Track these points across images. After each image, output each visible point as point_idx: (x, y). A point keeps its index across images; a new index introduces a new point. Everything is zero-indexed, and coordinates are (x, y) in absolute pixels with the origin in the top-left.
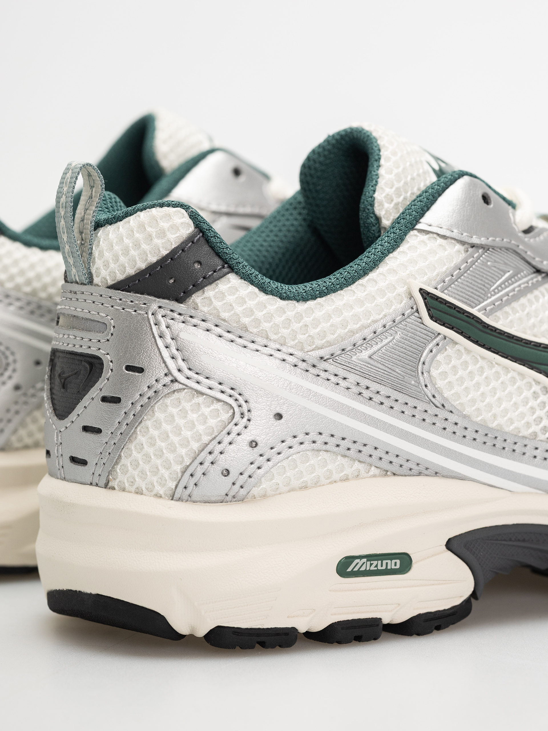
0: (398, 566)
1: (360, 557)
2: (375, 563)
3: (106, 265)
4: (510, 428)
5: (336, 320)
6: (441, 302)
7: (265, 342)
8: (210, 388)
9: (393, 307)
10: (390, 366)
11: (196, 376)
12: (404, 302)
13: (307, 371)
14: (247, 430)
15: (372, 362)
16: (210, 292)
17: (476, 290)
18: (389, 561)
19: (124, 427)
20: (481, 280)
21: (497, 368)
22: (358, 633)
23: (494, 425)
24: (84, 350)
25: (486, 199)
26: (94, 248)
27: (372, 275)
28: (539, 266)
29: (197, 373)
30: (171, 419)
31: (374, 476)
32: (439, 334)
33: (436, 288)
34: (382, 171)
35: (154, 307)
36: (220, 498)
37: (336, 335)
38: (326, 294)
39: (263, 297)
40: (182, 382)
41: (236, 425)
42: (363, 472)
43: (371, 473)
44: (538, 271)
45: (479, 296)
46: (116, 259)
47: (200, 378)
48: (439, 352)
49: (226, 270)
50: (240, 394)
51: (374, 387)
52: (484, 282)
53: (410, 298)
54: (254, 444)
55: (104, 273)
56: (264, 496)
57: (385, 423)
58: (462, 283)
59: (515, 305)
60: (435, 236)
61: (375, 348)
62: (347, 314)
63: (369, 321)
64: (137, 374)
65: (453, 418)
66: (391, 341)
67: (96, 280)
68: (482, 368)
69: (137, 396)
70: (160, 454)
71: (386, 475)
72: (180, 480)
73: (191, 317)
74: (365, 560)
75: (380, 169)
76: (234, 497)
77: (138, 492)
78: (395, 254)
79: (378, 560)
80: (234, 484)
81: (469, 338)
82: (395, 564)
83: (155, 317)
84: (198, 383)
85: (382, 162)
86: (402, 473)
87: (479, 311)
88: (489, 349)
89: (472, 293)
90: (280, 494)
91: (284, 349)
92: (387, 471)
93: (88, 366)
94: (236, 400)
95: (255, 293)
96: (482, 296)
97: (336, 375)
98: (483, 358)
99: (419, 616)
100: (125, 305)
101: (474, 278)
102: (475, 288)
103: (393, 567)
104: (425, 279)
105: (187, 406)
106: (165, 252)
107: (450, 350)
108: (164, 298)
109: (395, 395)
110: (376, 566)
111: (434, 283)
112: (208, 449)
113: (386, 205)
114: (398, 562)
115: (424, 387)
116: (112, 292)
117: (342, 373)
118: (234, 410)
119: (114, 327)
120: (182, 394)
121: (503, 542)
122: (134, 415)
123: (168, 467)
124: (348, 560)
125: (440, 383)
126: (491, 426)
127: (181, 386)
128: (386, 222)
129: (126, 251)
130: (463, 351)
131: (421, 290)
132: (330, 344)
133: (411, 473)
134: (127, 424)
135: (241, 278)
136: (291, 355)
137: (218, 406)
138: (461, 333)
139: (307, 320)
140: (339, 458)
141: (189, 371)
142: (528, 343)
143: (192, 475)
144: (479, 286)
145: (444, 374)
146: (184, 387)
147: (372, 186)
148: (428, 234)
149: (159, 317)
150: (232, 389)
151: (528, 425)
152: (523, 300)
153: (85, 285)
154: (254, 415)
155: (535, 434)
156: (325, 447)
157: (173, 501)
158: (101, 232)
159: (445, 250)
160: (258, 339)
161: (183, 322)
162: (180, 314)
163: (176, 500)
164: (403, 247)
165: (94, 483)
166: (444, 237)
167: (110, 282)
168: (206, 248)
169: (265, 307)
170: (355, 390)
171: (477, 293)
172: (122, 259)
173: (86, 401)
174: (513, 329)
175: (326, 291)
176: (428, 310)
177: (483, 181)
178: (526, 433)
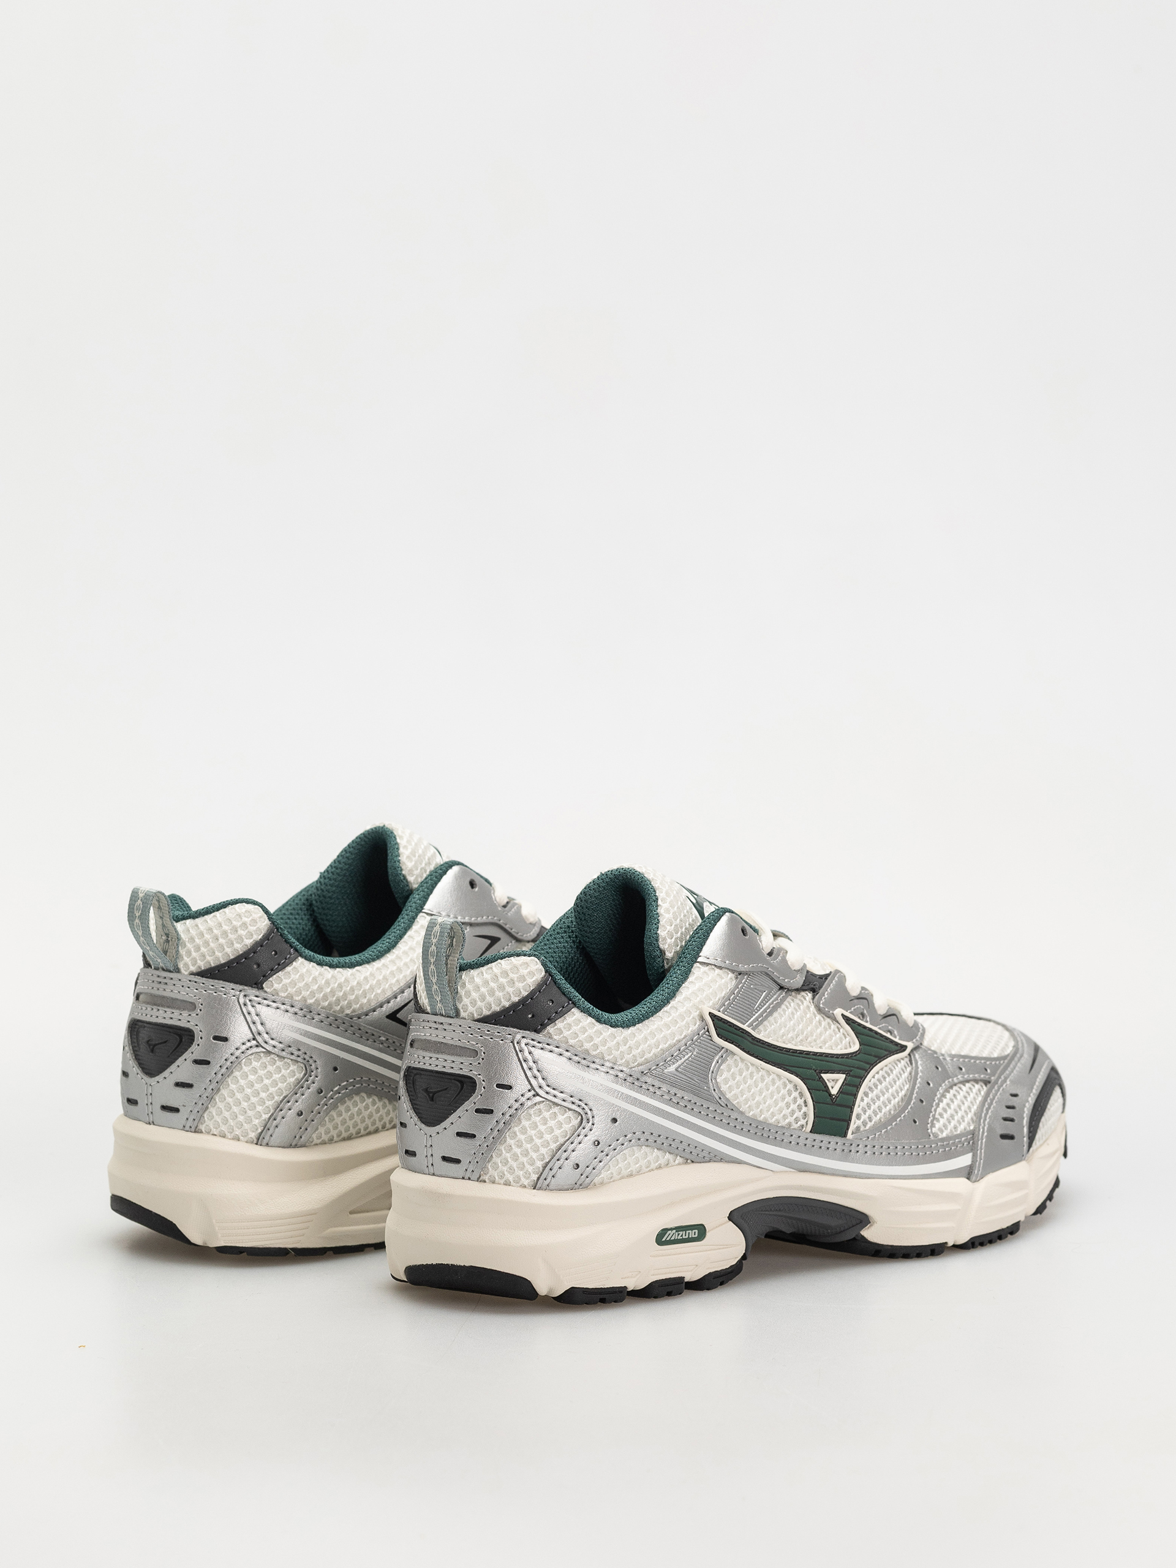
0: (696, 1236)
1: (671, 1229)
2: (681, 1233)
3: (474, 1003)
4: (772, 1121)
5: (652, 1041)
6: (724, 1022)
7: (602, 1062)
8: (564, 1101)
9: (691, 1029)
10: (690, 1076)
11: (553, 1091)
12: (698, 1023)
13: (633, 1083)
14: (592, 1132)
15: (678, 1074)
16: (560, 1024)
17: (745, 1010)
18: (690, 1231)
19: (496, 1132)
20: (748, 1001)
21: (762, 1072)
22: (669, 1289)
23: (761, 1119)
24: (456, 1071)
25: (744, 931)
26: (459, 987)
27: (673, 1003)
28: (783, 984)
29: (554, 1089)
30: (535, 1126)
31: (679, 1164)
32: (723, 1048)
33: (719, 1011)
34: (661, 911)
35: (518, 1037)
36: (571, 1187)
37: (651, 1054)
38: (643, 1021)
39: (598, 1026)
40: (543, 1096)
41: (584, 1128)
42: (671, 1161)
43: (677, 1162)
44: (782, 988)
45: (747, 1014)
46: (483, 998)
47: (555, 1092)
48: (723, 1062)
49: (572, 1005)
50: (586, 1104)
51: (680, 1094)
52: (750, 1002)
53: (703, 1021)
54: (596, 1143)
55: (471, 1009)
56: (602, 1184)
57: (688, 1122)
58: (736, 1005)
59: (770, 1018)
60: (713, 967)
61: (680, 1062)
62: (659, 1036)
63: (674, 1041)
64: (506, 1091)
65: (734, 1115)
66: (690, 1057)
67: (463, 1014)
68: (752, 1073)
69: (506, 1107)
70: (526, 1153)
71: (686, 1163)
72: (542, 1173)
73: (548, 1044)
74: (675, 1231)
75: (659, 908)
76: (581, 1185)
77: (507, 1184)
78: (686, 984)
79: (683, 1231)
80: (582, 1175)
81: (743, 1050)
82: (694, 1234)
83: (520, 1045)
84: (555, 1096)
85: (660, 902)
86: (699, 1161)
87: (749, 1026)
88: (756, 1057)
89: (743, 1012)
90: (614, 1181)
91: (616, 1067)
92: (688, 1160)
93: (459, 1085)
94: (583, 1109)
95: (593, 1024)
96: (749, 1014)
97: (653, 1086)
98: (752, 1065)
99: (710, 1274)
100: (493, 1035)
101: (743, 1000)
102: (745, 1008)
103: (693, 1236)
104: (711, 1003)
105: (547, 1114)
106: (525, 994)
107: (730, 1061)
108: (525, 1030)
109: (694, 1099)
110: (682, 1236)
111: (717, 1006)
112: (563, 1148)
113: (669, 941)
114: (697, 1231)
115: (713, 1091)
116: (480, 1025)
117: (657, 1084)
118: (582, 1116)
119: (484, 1053)
120: (542, 1106)
121: (767, 1213)
122: (504, 1123)
123: (532, 1163)
124: (664, 1231)
125: (724, 1088)
126: (759, 1119)
127: (541, 1099)
128: (669, 955)
129: (492, 992)
130: (739, 1060)
131: (710, 1013)
132: (647, 1061)
133: (704, 1160)
134: (498, 1131)
135: (582, 1011)
136: (621, 1071)
137: (570, 1114)
138: (738, 1046)
139: (631, 1043)
140: (644, 1147)
141: (547, 1087)
142: (781, 1049)
143: (551, 1169)
144: (748, 1006)
145: (726, 1081)
146: (544, 1100)
147: (656, 924)
148: (708, 965)
149: (523, 1045)
150: (580, 1100)
151: (785, 1117)
152: (775, 1014)
153: (453, 1018)
154: (596, 1120)
155: (790, 1124)
156: (646, 1143)
157: (535, 1190)
158: (464, 975)
159: (722, 978)
160: (597, 1061)
161: (542, 1049)
162: (539, 1042)
163: (538, 1189)
164: (691, 978)
165: (466, 1177)
166: (720, 968)
167: (476, 1016)
168: (555, 989)
169: (601, 1034)
170: (666, 1097)
171: (747, 1012)
172: (489, 999)
173: (460, 1111)
174: (771, 1039)
175: (642, 1018)
176: (716, 1029)
177: (739, 916)
178: (784, 1123)
